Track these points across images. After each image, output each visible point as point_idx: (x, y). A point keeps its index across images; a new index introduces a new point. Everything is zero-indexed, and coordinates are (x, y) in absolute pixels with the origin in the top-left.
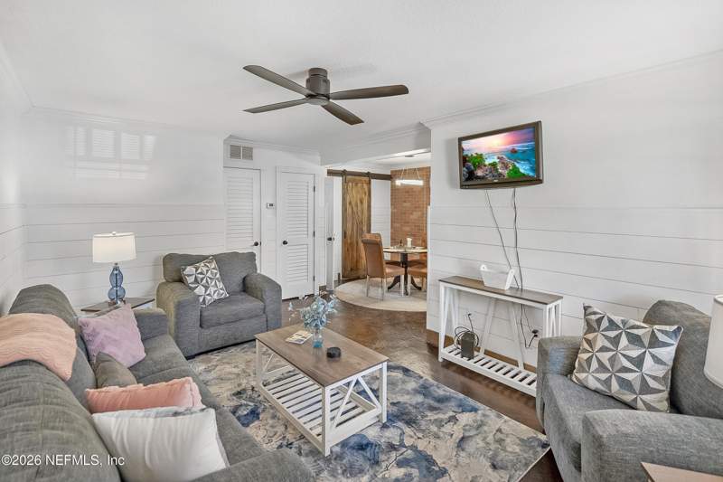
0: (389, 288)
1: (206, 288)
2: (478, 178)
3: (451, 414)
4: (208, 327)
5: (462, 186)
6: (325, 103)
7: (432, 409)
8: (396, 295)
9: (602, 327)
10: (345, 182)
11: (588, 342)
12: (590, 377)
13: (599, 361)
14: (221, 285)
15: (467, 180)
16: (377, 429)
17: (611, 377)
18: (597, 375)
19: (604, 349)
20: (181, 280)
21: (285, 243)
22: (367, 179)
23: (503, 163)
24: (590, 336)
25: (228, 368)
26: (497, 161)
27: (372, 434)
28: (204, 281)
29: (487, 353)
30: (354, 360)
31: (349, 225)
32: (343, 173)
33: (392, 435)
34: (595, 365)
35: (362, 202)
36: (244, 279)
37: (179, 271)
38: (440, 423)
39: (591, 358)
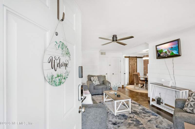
0: (141, 87)
1: (95, 82)
2: (161, 56)
3: (149, 115)
4: (95, 90)
5: (157, 58)
6: (117, 42)
7: (144, 113)
8: (143, 89)
9: (193, 95)
10: (129, 59)
11: (188, 99)
12: (188, 109)
13: (190, 104)
14: (98, 82)
15: (158, 57)
16: (128, 114)
17: (193, 109)
18: (190, 108)
19: (192, 101)
20: (91, 80)
21: (113, 74)
22: (136, 58)
23: (169, 51)
24: (189, 98)
25: (99, 98)
26: (167, 51)
27: (127, 114)
28: (95, 80)
29: (165, 104)
30: (123, 97)
31: (131, 71)
32: (129, 57)
33: (132, 115)
34: (189, 105)
35: (134, 64)
36: (103, 81)
37: (90, 78)
38: (145, 116)
39: (188, 104)
